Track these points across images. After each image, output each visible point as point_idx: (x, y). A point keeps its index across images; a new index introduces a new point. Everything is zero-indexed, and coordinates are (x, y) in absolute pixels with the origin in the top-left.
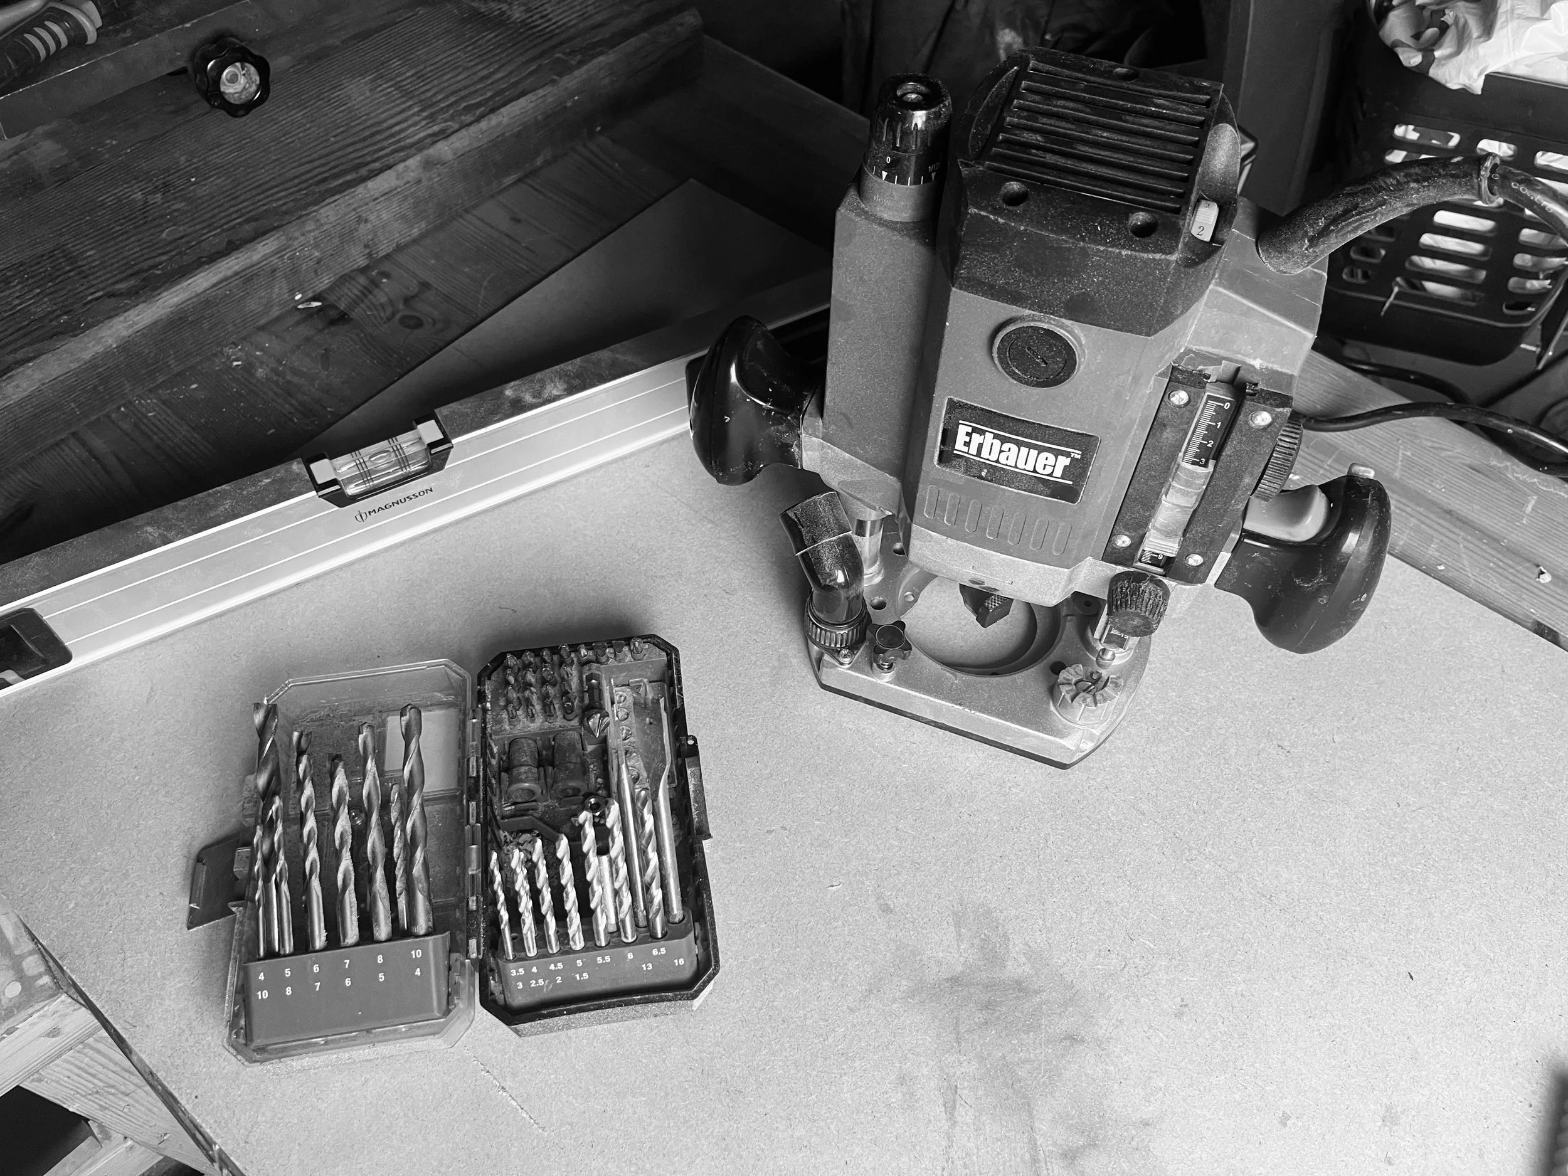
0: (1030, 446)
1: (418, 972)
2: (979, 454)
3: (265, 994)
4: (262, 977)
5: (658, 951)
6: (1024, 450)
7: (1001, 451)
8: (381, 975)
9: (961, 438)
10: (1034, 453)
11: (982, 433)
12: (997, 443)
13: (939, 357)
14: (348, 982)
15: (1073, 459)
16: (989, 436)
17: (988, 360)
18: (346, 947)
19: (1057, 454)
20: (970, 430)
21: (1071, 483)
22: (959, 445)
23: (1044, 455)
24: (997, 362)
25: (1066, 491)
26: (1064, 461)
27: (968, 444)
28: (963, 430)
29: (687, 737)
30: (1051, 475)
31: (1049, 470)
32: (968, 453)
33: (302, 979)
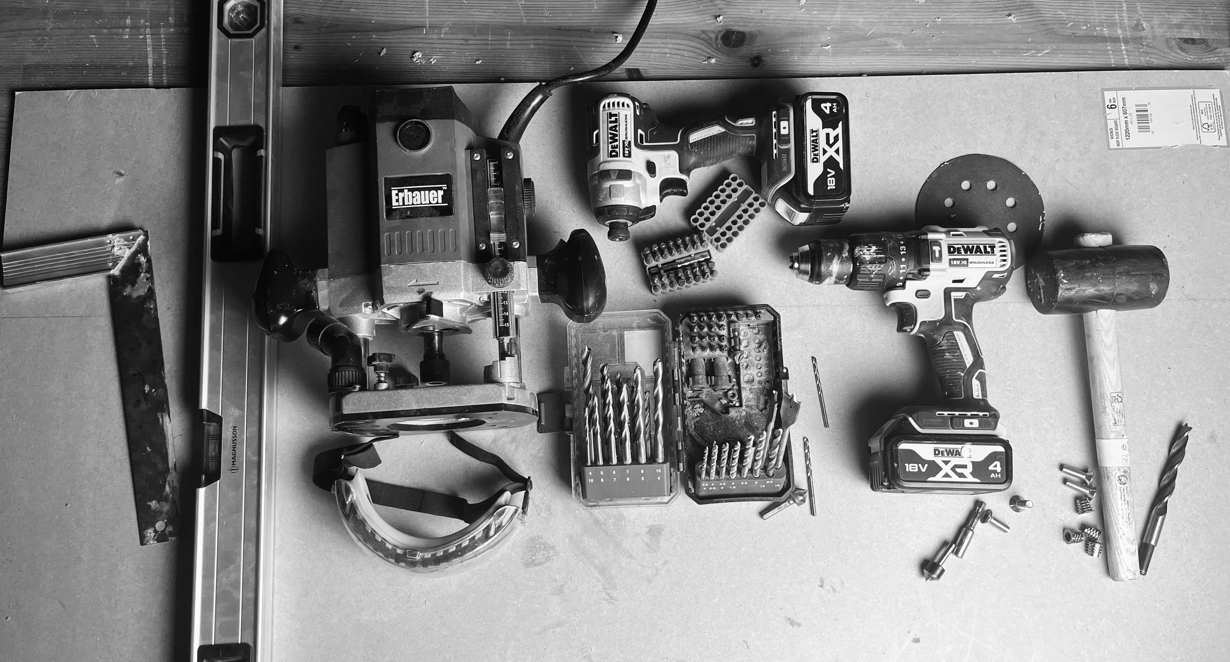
0: (424, 189)
1: (659, 478)
2: (404, 204)
3: (592, 481)
4: (590, 473)
5: (770, 482)
6: (422, 192)
7: (413, 197)
8: (643, 478)
9: (394, 198)
10: (427, 192)
11: (402, 191)
12: (410, 193)
13: (377, 154)
14: (628, 479)
15: (444, 190)
16: (406, 191)
17: (395, 144)
18: (627, 465)
19: (436, 189)
20: (397, 192)
21: (447, 204)
22: (394, 203)
23: (432, 192)
24: (400, 143)
25: (446, 210)
26: (441, 193)
27: (397, 201)
28: (394, 193)
29: (783, 368)
30: (437, 203)
31: (436, 200)
32: (399, 206)
33: (608, 476)
